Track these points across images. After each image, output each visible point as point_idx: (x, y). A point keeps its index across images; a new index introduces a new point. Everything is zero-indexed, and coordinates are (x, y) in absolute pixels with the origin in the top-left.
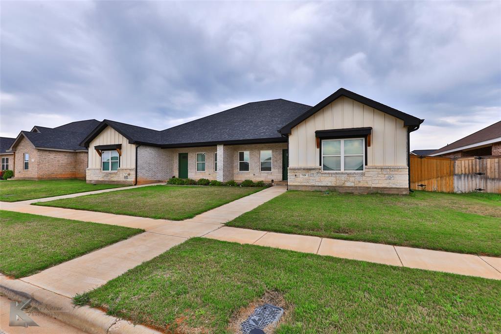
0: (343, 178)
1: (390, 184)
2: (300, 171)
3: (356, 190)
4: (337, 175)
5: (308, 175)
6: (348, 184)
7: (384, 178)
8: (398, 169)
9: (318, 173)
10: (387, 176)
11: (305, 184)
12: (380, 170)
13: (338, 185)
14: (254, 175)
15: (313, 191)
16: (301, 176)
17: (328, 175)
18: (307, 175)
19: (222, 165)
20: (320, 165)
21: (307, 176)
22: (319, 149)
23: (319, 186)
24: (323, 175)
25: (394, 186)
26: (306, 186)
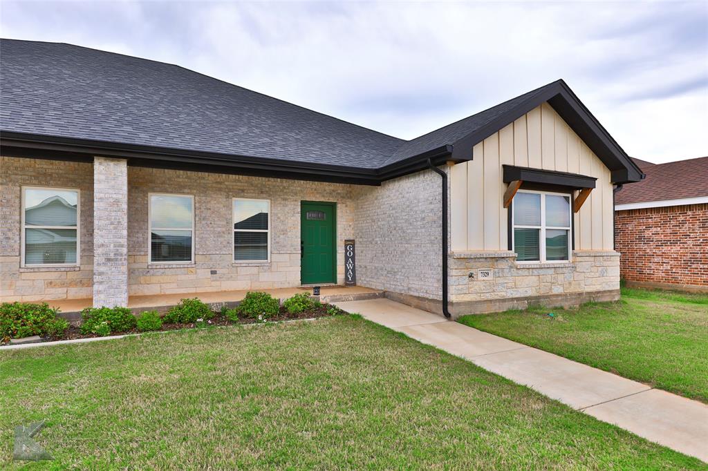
0: (549, 278)
1: (604, 285)
2: (479, 264)
3: (566, 300)
4: (541, 272)
5: (495, 273)
6: (557, 290)
7: (598, 274)
8: (608, 257)
9: (511, 267)
10: (600, 269)
11: (489, 296)
12: (592, 259)
13: (543, 292)
14: (213, 273)
15: (505, 313)
16: (480, 277)
17: (526, 272)
18: (491, 273)
19: (124, 241)
20: (510, 248)
21: (490, 277)
22: (506, 210)
23: (513, 299)
24: (520, 272)
25: (607, 288)
26: (491, 301)
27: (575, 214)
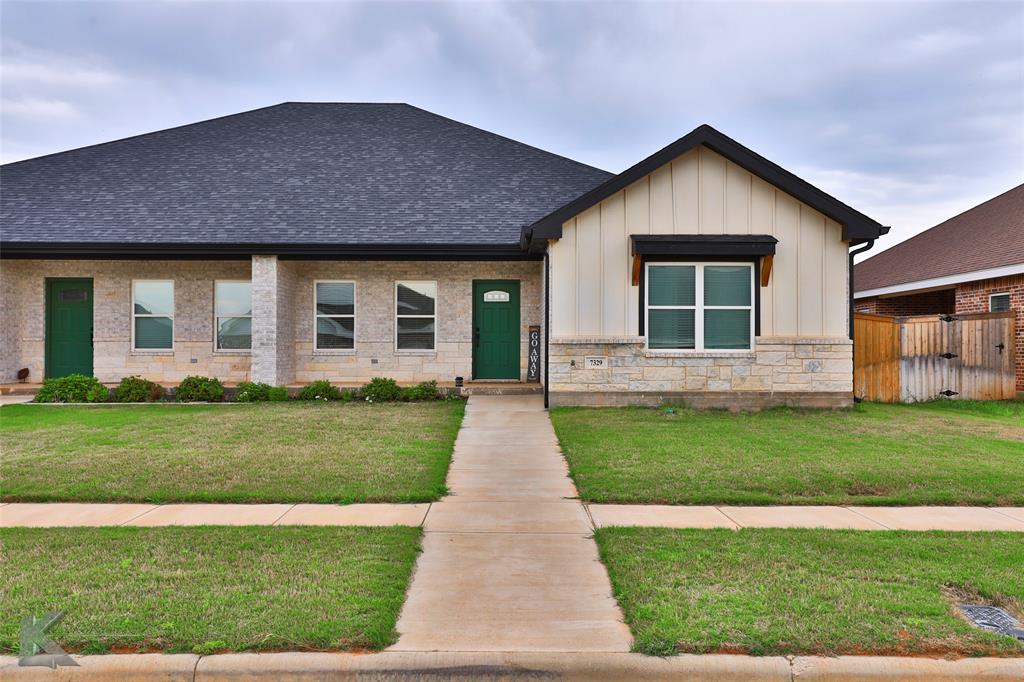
0: (703, 371)
1: (814, 384)
2: (586, 351)
3: (735, 400)
4: (688, 362)
5: (610, 362)
6: (715, 386)
7: (800, 369)
8: (828, 345)
9: (636, 356)
10: (806, 362)
11: (600, 388)
12: (791, 348)
13: (690, 387)
14: (374, 362)
15: (622, 408)
16: (589, 365)
17: (663, 362)
18: (605, 362)
19: (274, 328)
20: (642, 333)
21: (605, 365)
22: (637, 288)
23: (639, 393)
24: (651, 362)
25: (822, 389)
26: (604, 393)
27: (762, 289)
